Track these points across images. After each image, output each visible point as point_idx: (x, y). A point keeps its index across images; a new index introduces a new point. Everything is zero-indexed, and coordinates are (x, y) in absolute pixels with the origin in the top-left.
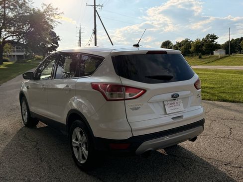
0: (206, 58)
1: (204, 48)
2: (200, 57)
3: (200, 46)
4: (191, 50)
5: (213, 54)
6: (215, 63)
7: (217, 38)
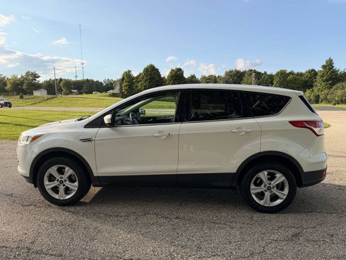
0: (29, 99)
1: (24, 87)
2: (21, 97)
3: (18, 84)
4: (6, 88)
5: (33, 94)
6: (43, 104)
7: (39, 77)
